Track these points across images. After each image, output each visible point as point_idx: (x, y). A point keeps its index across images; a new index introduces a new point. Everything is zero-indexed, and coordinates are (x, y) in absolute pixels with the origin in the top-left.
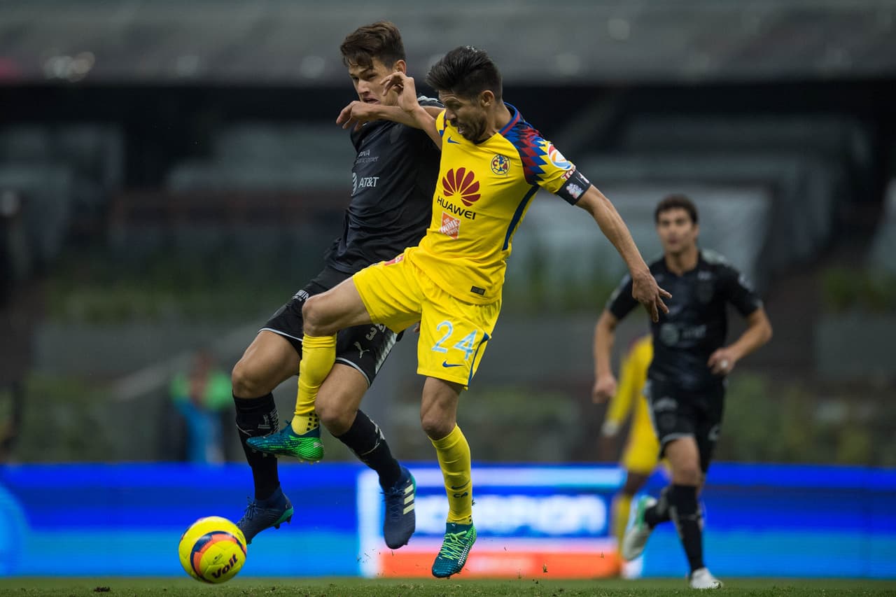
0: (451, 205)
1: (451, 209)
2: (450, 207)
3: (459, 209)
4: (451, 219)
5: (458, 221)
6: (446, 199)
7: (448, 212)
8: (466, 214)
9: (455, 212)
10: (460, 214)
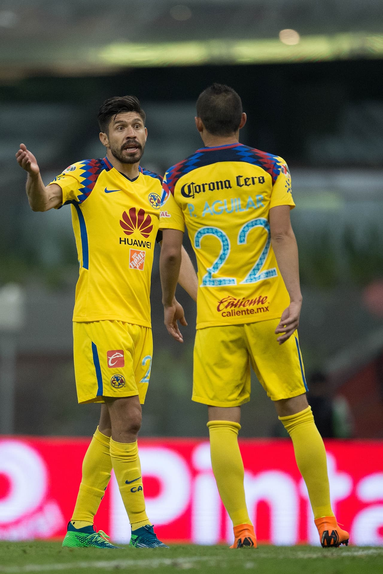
0: (135, 241)
1: (137, 244)
2: (135, 243)
3: (142, 242)
4: (138, 252)
5: (144, 253)
6: (130, 237)
7: (136, 248)
8: (147, 245)
9: (140, 246)
10: (144, 246)
